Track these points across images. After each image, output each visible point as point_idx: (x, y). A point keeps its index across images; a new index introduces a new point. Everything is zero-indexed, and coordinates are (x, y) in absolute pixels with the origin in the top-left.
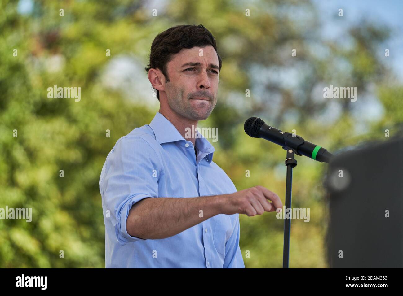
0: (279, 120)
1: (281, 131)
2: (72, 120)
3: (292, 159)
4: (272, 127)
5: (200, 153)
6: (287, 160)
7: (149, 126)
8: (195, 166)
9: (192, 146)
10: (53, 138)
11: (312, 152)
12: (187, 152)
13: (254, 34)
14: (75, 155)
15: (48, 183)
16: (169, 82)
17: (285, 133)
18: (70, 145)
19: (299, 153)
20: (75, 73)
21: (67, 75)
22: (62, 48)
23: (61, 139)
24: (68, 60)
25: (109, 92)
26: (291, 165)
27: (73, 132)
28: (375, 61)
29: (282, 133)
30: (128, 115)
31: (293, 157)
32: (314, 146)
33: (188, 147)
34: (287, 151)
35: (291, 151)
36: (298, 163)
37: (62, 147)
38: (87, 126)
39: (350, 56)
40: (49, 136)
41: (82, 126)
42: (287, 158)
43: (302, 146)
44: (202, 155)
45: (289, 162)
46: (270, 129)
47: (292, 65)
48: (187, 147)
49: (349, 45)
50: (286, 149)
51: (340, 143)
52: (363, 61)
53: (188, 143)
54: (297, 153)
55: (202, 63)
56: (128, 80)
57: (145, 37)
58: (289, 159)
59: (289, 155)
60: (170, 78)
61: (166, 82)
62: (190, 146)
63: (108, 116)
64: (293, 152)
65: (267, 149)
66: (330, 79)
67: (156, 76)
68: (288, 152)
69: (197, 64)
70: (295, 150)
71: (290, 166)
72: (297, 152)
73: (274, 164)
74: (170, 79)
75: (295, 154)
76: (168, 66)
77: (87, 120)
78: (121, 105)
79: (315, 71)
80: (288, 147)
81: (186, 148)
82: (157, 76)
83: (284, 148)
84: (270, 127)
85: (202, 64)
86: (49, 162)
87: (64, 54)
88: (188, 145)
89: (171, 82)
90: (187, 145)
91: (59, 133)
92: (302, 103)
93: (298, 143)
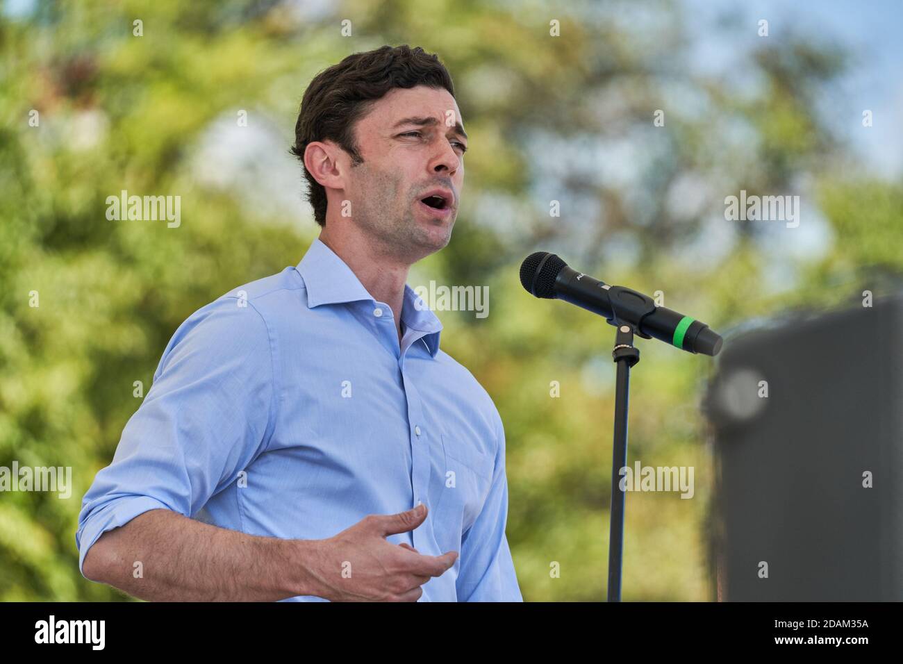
0: (595, 257)
1: (604, 284)
2: (125, 259)
3: (628, 346)
4: (583, 275)
5: (408, 332)
6: (616, 350)
7: (294, 269)
8: (396, 360)
9: (389, 314)
10: (81, 301)
11: (674, 331)
12: (379, 329)
13: (537, 62)
14: (130, 338)
15: (71, 400)
16: (362, 164)
17: (613, 288)
18: (120, 315)
19: (643, 333)
20: (130, 152)
21: (113, 156)
22: (100, 96)
23: (100, 301)
24: (116, 122)
25: (210, 196)
26: (627, 359)
27: (128, 286)
28: (811, 125)
29: (606, 287)
30: (252, 246)
31: (630, 341)
32: (678, 318)
33: (381, 317)
34: (616, 328)
35: (625, 329)
36: (641, 356)
37: (103, 320)
38: (159, 272)
39: (754, 113)
40: (72, 294)
41: (148, 272)
42: (617, 345)
43: (652, 318)
44: (412, 335)
45: (621, 354)
46: (578, 278)
47: (624, 134)
48: (378, 316)
49: (753, 87)
50: (615, 325)
51: (732, 309)
52: (784, 124)
53: (380, 307)
54: (639, 332)
55: (439, 119)
56: (251, 166)
57: (291, 71)
58: (622, 346)
59: (621, 338)
60: (363, 154)
61: (353, 166)
62: (385, 316)
63: (208, 248)
64: (632, 332)
65: (567, 322)
66: (709, 164)
67: (326, 158)
68: (619, 332)
69: (428, 121)
70: (635, 327)
71: (623, 363)
72: (641, 331)
73: (583, 358)
74: (365, 155)
75: (634, 335)
76: (356, 129)
77: (158, 259)
78: (235, 224)
79: (676, 146)
80: (620, 320)
81: (376, 318)
82: (328, 158)
83: (609, 321)
84: (577, 274)
85: (439, 123)
86: (72, 354)
87: (105, 107)
88: (381, 313)
89: (366, 163)
90: (378, 312)
91: (97, 288)
92: (645, 219)
93: (642, 310)
